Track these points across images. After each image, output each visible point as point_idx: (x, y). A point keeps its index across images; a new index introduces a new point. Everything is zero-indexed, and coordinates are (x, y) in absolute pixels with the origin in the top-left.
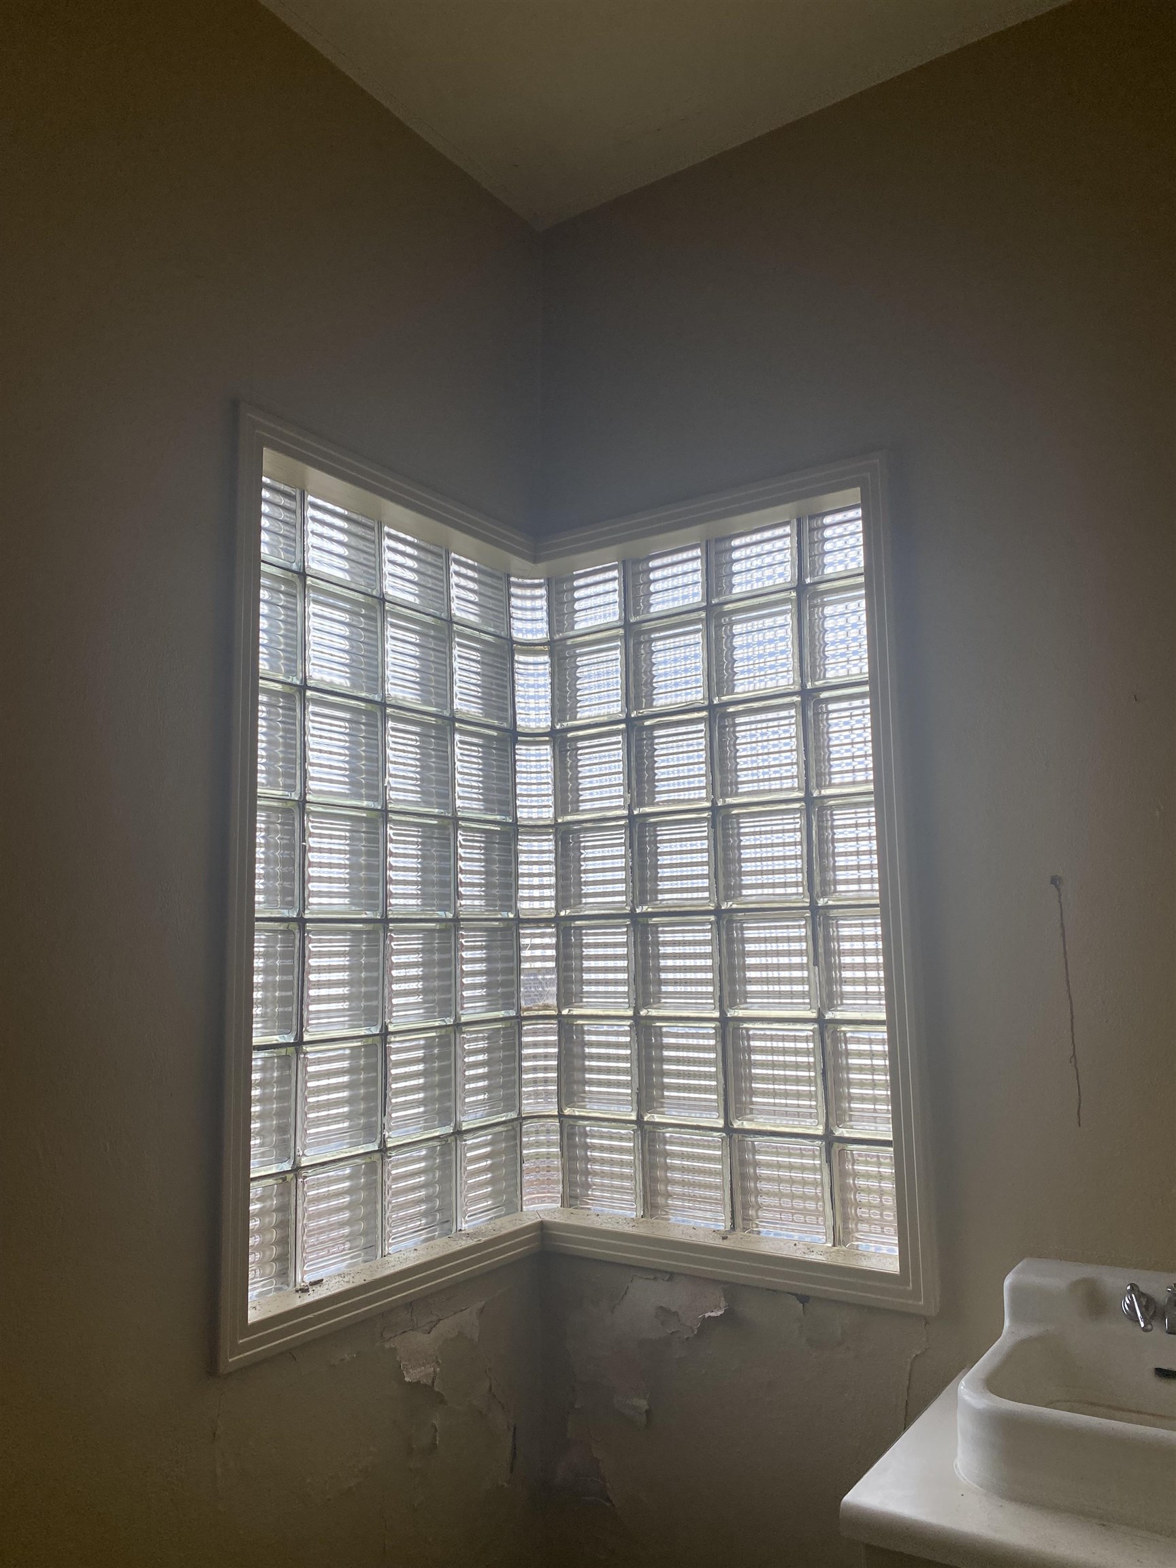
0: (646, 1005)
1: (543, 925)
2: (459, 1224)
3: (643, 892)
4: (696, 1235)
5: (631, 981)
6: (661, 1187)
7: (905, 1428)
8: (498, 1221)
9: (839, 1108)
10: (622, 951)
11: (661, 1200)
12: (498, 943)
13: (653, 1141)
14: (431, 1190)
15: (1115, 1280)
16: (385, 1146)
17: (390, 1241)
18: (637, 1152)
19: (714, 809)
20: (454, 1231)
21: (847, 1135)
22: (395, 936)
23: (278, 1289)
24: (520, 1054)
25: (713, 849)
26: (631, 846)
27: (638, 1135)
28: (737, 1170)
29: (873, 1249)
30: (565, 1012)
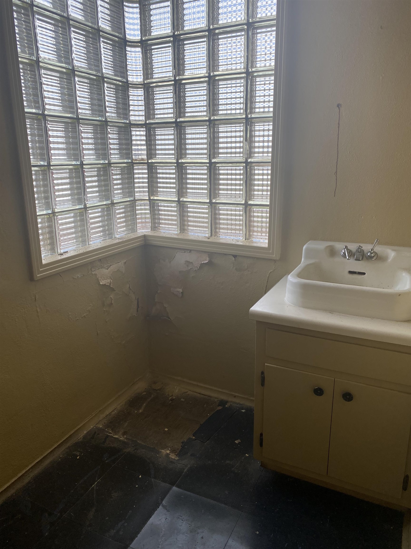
0: (181, 158)
1: (140, 126)
2: (115, 235)
3: (180, 113)
4: (198, 238)
5: (176, 149)
6: (186, 223)
7: (265, 294)
8: (129, 235)
9: (250, 194)
10: (172, 137)
11: (186, 227)
12: (123, 132)
13: (183, 207)
14: (104, 223)
15: (340, 246)
16: (86, 206)
17: (91, 239)
18: (178, 211)
19: (209, 77)
20: (113, 237)
21: (252, 203)
22: (82, 126)
23: (51, 254)
24: (134, 177)
25: (208, 94)
26: (175, 93)
27: (178, 206)
28: (213, 216)
29: (258, 241)
30: (150, 161)
